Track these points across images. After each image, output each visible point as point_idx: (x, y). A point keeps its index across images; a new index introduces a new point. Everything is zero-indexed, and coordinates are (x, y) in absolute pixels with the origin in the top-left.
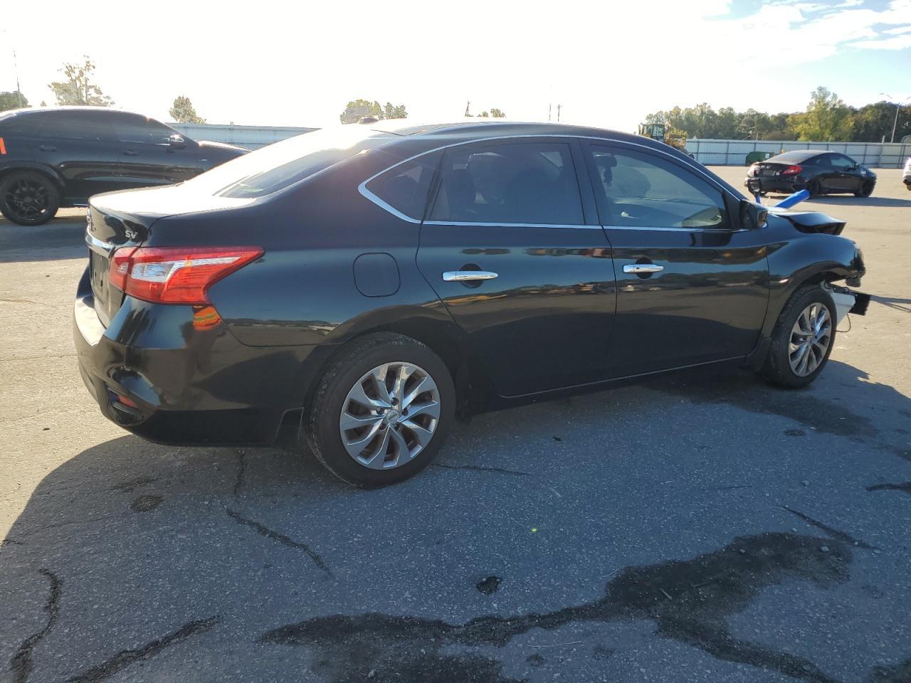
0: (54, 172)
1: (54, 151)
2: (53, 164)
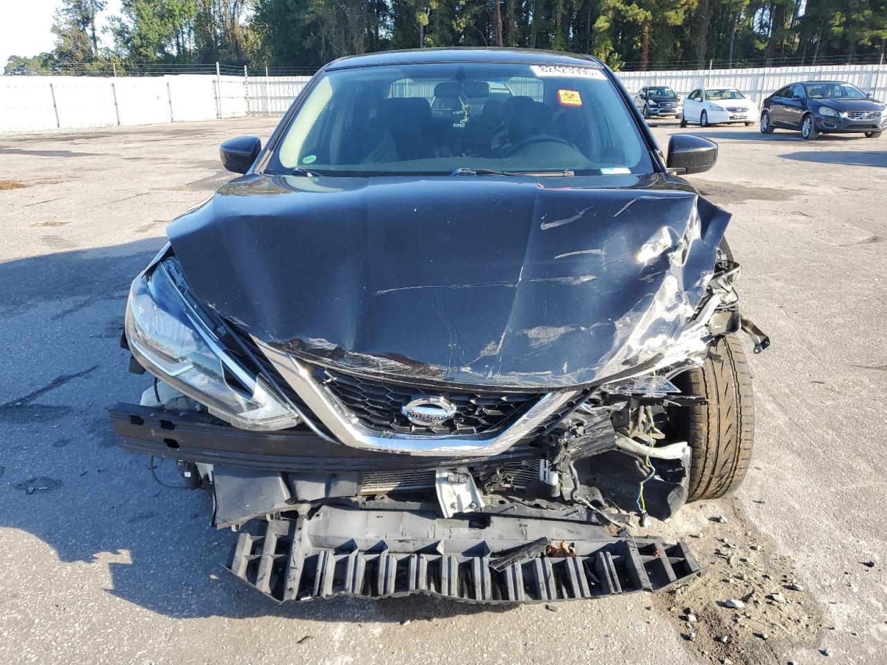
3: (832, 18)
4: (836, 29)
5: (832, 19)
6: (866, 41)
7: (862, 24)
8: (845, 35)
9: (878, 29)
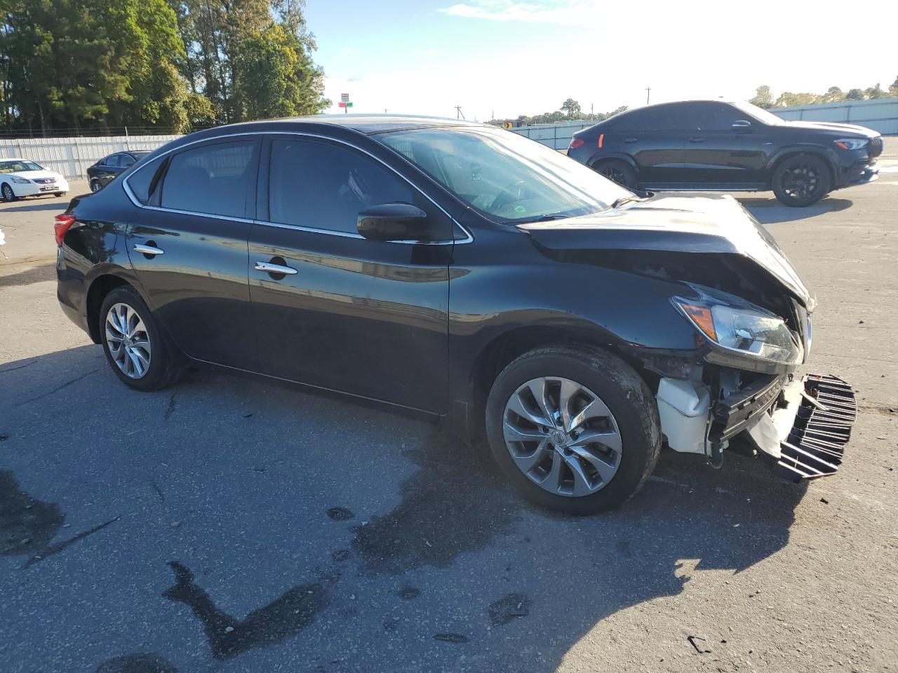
0: (632, 161)
1: (635, 142)
2: (633, 154)
3: (50, 92)
4: (58, 103)
5: (49, 94)
6: (89, 115)
7: (79, 99)
8: (67, 108)
9: (97, 104)
